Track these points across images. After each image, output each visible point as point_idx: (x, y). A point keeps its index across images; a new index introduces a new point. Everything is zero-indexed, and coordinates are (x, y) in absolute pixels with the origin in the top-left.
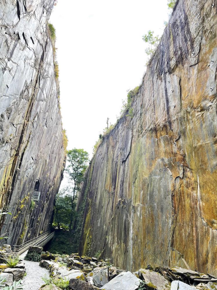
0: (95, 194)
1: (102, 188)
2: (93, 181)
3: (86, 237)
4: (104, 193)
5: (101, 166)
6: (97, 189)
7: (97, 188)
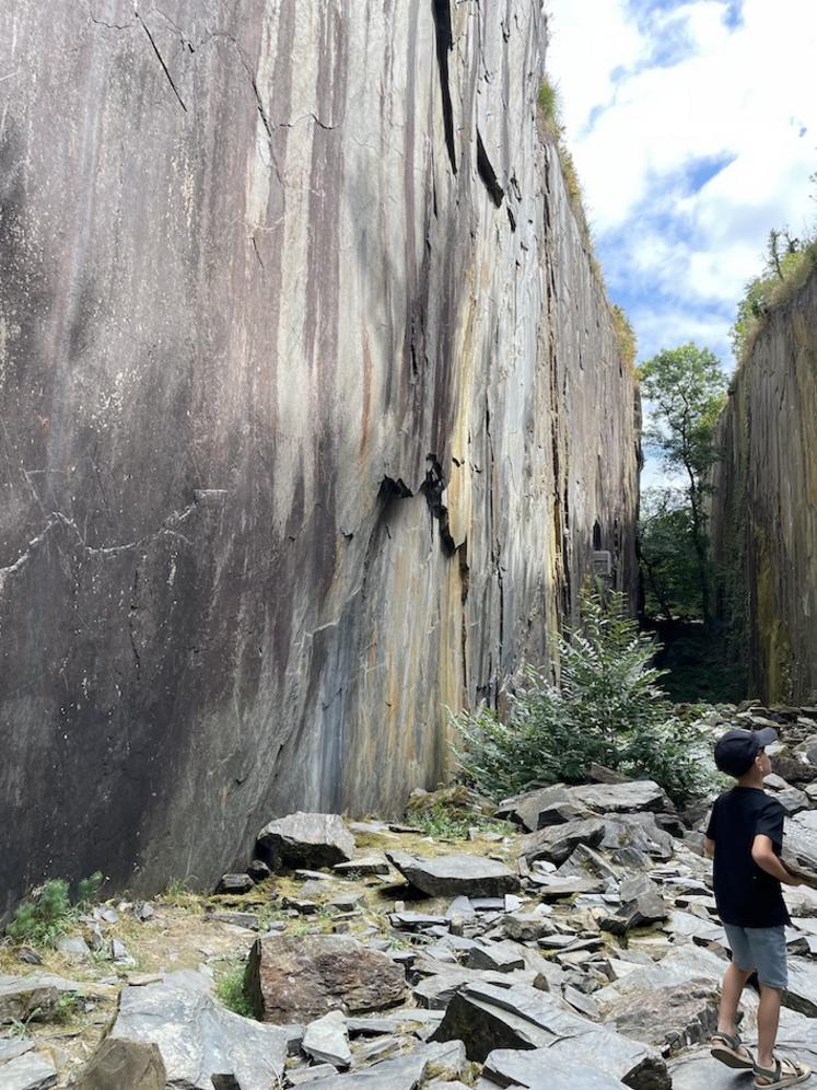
0: (775, 514)
1: (796, 500)
2: (758, 466)
3: (769, 645)
4: (806, 516)
5: (777, 419)
6: (779, 498)
7: (778, 495)
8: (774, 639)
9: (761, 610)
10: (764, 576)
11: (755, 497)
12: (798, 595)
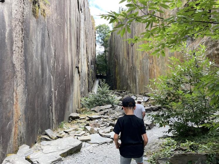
1: (122, 56)
2: (116, 49)
4: (124, 59)
5: (119, 42)
7: (119, 55)
8: (118, 79)
9: (116, 74)
10: (117, 68)
11: (116, 54)
12: (122, 72)
